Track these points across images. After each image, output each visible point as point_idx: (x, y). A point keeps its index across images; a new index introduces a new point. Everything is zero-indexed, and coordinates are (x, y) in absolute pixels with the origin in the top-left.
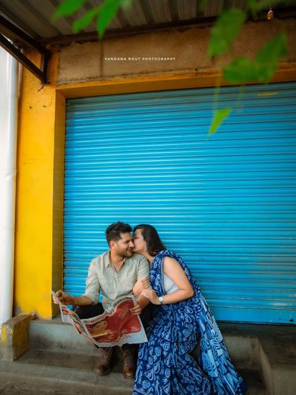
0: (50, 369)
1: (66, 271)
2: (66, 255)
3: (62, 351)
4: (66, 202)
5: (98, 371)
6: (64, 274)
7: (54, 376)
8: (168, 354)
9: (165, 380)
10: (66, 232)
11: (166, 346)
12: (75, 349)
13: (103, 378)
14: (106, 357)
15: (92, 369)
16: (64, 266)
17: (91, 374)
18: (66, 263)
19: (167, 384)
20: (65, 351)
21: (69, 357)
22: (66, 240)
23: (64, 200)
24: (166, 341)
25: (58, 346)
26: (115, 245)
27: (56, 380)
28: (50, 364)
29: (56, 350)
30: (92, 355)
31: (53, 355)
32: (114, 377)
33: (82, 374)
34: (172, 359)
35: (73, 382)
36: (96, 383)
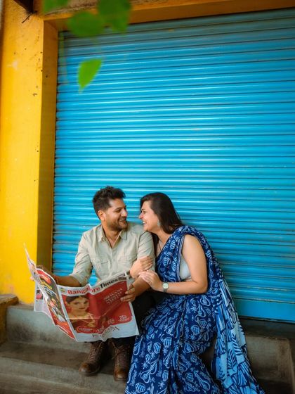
0: (28, 366)
1: (55, 246)
2: (57, 227)
3: (45, 344)
4: (57, 161)
5: (83, 370)
6: (53, 250)
7: (32, 375)
8: (168, 353)
10: (57, 198)
11: (167, 342)
12: (61, 343)
13: (86, 378)
14: (94, 354)
15: (78, 367)
16: (54, 240)
17: (76, 373)
18: (55, 237)
19: (162, 389)
20: (49, 345)
21: (52, 352)
22: (57, 208)
23: (55, 158)
24: (168, 335)
25: (41, 339)
27: (35, 379)
28: (29, 360)
29: (37, 343)
30: (80, 351)
31: (33, 348)
32: (102, 379)
33: (65, 373)
34: (172, 359)
35: (54, 383)
36: (82, 385)
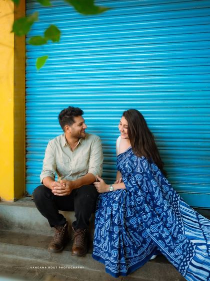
0: (9, 247)
1: (28, 156)
2: (28, 141)
3: (22, 231)
4: (27, 90)
5: (51, 249)
6: (26, 159)
7: (13, 254)
8: (116, 214)
9: (115, 236)
10: (28, 119)
11: (115, 206)
12: (33, 229)
13: (54, 255)
14: (59, 236)
15: (47, 247)
16: (26, 151)
17: (45, 252)
18: (28, 148)
19: (116, 239)
20: (25, 232)
21: (28, 237)
22: (28, 126)
23: (26, 88)
24: (116, 202)
25: (19, 227)
26: (70, 129)
27: (15, 257)
28: (10, 242)
29: (16, 230)
30: (49, 235)
31: (13, 235)
32: (66, 255)
33: (37, 251)
34: (119, 217)
35: (30, 259)
36: (50, 260)
